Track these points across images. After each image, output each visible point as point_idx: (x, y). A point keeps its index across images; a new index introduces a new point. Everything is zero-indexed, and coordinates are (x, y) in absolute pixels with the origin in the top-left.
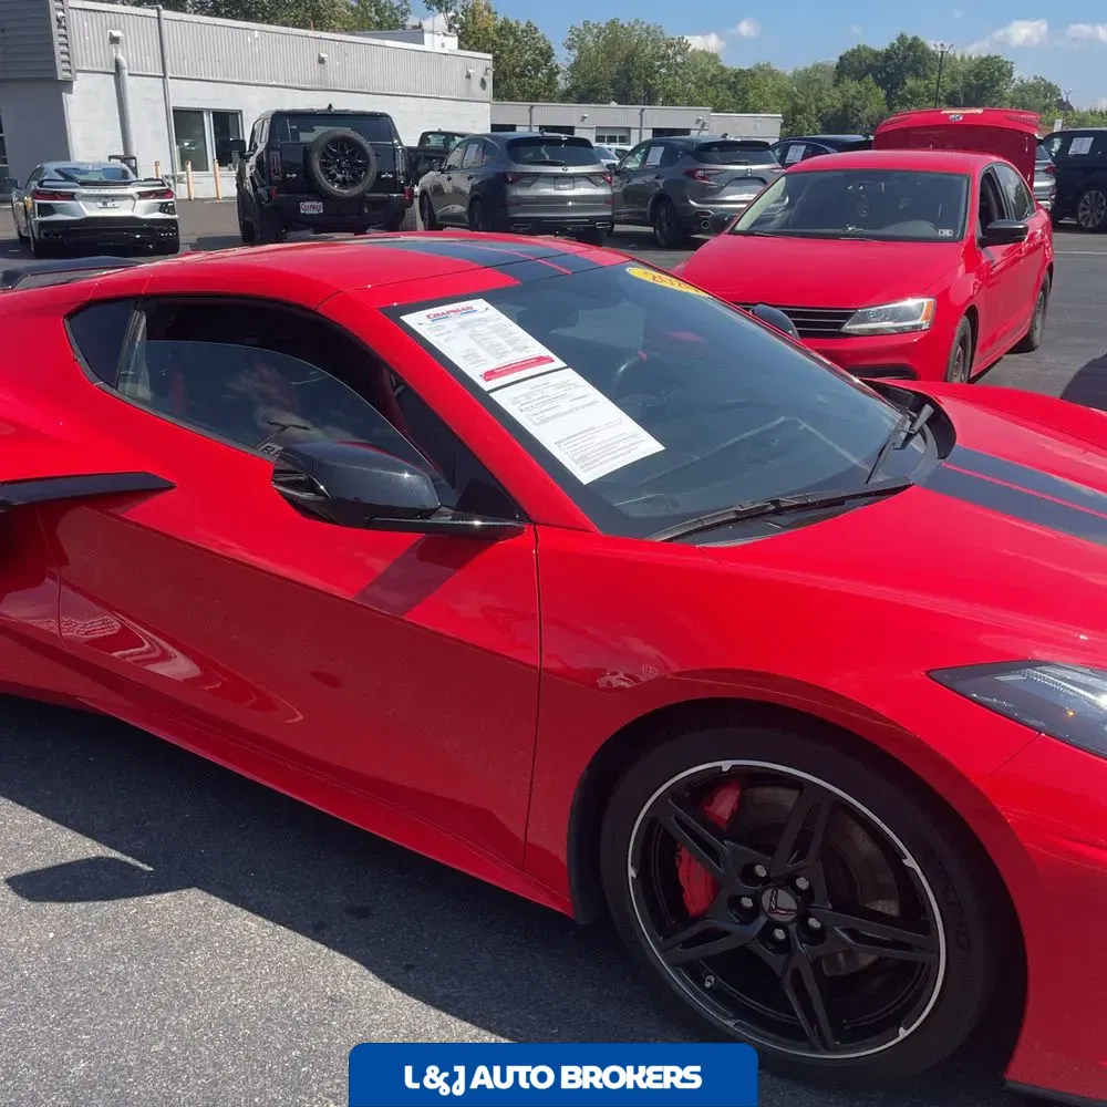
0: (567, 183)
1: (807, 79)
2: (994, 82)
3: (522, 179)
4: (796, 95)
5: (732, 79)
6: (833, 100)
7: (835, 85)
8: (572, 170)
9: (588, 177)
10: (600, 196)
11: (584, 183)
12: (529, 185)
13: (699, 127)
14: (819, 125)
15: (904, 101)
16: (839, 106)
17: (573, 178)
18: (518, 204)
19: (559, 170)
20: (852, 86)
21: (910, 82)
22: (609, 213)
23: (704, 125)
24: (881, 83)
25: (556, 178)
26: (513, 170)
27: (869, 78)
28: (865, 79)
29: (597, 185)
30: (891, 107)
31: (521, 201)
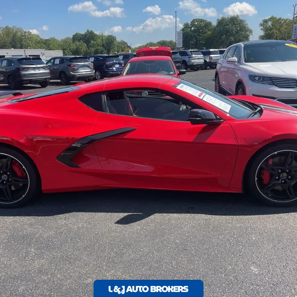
0: (38, 69)
1: (65, 41)
2: (112, 42)
3: (24, 69)
4: (63, 46)
5: (45, 42)
6: (73, 46)
7: (73, 43)
8: (38, 66)
9: (43, 68)
10: (47, 73)
11: (43, 69)
12: (27, 71)
13: (42, 54)
14: (71, 53)
15: (92, 47)
16: (75, 48)
17: (39, 68)
18: (24, 76)
19: (35, 66)
20: (78, 43)
21: (92, 42)
22: (50, 77)
23: (43, 54)
24: (84, 42)
25: (34, 68)
26: (21, 67)
27: (82, 41)
28: (81, 41)
29: (46, 70)
30: (89, 48)
31: (25, 75)
